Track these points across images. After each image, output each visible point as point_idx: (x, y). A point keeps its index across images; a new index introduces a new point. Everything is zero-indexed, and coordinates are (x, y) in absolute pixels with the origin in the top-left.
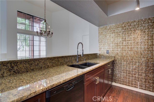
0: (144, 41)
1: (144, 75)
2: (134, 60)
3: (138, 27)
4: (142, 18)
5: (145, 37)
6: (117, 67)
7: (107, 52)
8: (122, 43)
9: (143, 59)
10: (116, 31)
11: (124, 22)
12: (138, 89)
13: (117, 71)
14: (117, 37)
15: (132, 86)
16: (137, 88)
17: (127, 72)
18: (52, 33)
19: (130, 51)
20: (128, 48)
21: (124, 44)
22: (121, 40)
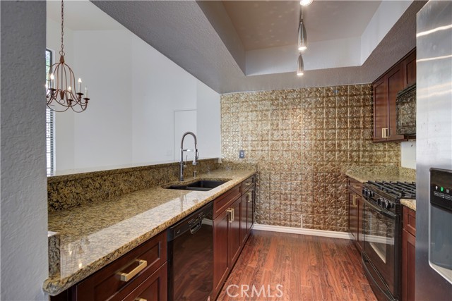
0: (310, 131)
1: (310, 199)
2: (293, 171)
3: (300, 102)
4: (306, 87)
5: (311, 124)
6: (263, 187)
7: (240, 154)
8: (272, 135)
9: (309, 168)
10: (259, 107)
11: (274, 89)
12: (302, 228)
13: (263, 196)
14: (261, 120)
15: (291, 226)
16: (300, 226)
17: (282, 196)
18: (87, 99)
19: (286, 151)
20: (283, 145)
21: (275, 138)
22: (269, 128)
